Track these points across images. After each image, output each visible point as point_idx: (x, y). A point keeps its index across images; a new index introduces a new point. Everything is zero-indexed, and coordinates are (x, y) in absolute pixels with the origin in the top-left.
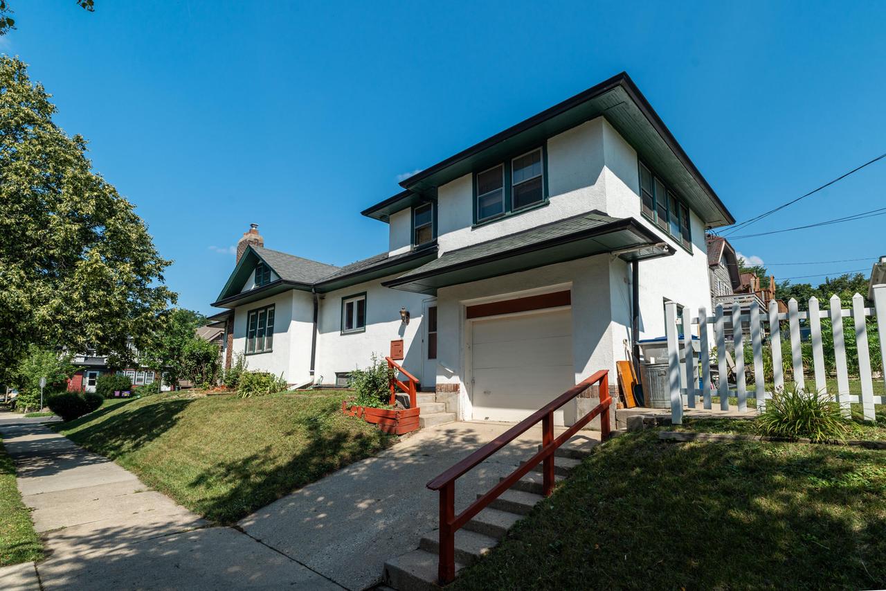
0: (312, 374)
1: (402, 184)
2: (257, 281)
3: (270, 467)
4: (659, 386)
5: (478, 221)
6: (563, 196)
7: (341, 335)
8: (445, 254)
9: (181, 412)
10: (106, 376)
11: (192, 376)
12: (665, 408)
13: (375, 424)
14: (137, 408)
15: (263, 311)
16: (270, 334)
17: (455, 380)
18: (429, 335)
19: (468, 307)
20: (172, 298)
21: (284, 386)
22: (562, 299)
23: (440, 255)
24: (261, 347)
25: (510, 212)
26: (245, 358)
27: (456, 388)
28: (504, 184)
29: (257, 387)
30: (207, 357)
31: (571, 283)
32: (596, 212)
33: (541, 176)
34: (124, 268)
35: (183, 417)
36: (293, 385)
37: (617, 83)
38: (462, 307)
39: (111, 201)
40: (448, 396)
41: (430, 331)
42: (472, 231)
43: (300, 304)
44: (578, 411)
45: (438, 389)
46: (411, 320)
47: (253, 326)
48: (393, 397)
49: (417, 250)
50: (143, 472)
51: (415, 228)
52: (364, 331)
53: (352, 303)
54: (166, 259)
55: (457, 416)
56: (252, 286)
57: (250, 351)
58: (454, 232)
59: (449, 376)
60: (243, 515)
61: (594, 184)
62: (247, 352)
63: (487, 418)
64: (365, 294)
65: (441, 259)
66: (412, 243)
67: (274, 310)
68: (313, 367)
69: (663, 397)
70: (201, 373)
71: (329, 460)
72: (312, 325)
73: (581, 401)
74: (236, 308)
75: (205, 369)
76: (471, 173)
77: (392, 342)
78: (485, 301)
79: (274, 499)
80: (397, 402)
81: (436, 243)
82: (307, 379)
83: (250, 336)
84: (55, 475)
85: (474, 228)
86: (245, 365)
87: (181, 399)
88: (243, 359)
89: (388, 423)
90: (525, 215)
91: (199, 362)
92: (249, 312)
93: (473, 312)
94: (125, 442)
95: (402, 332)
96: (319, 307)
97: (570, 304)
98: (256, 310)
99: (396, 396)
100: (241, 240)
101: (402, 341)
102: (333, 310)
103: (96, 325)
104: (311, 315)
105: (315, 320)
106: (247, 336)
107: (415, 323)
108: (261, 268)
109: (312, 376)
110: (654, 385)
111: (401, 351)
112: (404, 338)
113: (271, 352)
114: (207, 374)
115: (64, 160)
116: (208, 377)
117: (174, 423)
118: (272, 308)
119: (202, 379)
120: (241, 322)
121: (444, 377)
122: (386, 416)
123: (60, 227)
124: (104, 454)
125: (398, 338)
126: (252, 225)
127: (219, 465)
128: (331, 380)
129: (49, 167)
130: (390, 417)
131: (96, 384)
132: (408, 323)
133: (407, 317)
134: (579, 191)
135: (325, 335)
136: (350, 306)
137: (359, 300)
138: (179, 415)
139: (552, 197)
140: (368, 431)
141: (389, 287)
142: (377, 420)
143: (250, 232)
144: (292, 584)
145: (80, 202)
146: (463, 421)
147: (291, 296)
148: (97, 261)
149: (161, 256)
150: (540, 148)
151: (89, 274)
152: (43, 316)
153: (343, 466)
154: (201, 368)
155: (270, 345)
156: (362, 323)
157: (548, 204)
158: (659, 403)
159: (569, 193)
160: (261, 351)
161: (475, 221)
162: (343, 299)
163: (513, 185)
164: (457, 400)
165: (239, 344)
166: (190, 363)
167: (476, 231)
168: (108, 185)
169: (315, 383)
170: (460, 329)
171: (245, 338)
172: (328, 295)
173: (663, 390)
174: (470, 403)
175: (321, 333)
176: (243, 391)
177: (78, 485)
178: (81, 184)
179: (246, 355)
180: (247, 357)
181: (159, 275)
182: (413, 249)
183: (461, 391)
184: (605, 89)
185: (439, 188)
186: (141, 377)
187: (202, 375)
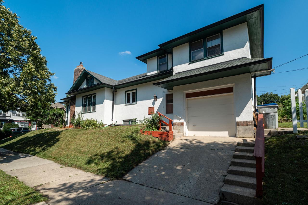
0: (112, 120)
1: (159, 46)
2: (87, 84)
3: (123, 155)
4: (271, 121)
5: (192, 61)
6: (230, 52)
7: (125, 105)
8: (176, 73)
9: (59, 136)
10: (7, 124)
11: (54, 122)
12: (273, 129)
13: (158, 137)
14: (33, 135)
15: (90, 96)
16: (94, 105)
17: (182, 121)
18: (166, 105)
19: (186, 94)
20: (55, 89)
21: (102, 125)
22: (230, 90)
23: (174, 74)
24: (89, 110)
25: (206, 58)
26: (82, 115)
27: (183, 124)
28: (203, 47)
29: (92, 125)
30: (60, 115)
31: (233, 84)
32: (244, 58)
33: (220, 44)
34: (42, 72)
35: (61, 138)
36: (106, 125)
37: (258, 8)
38: (185, 93)
39: (34, 43)
40: (179, 127)
41: (166, 103)
42: (189, 64)
43: (108, 93)
44: (238, 131)
45: (174, 124)
46: (157, 99)
47: (86, 102)
48: (160, 127)
49: (160, 73)
50: (56, 160)
51: (159, 64)
52: (136, 104)
53: (130, 93)
54: (52, 73)
55: (183, 135)
56: (84, 86)
57: (84, 112)
58: (181, 65)
59: (179, 119)
60: (124, 175)
61: (243, 47)
62: (83, 112)
63: (195, 135)
64: (136, 89)
65: (174, 75)
66: (158, 70)
67: (96, 96)
68: (112, 118)
69: (272, 125)
70: (58, 121)
71: (147, 151)
72: (112, 102)
73: (239, 127)
74: (76, 95)
75: (59, 120)
76: (188, 43)
77: (149, 108)
78: (195, 91)
79: (133, 168)
80: (162, 129)
81: (172, 69)
82: (111, 123)
83: (84, 106)
84: (12, 163)
85: (190, 64)
86: (82, 117)
87: (51, 131)
88: (81, 115)
89: (164, 137)
90: (213, 59)
91: (57, 117)
92: (83, 97)
93: (189, 96)
94: (36, 148)
95: (153, 104)
96: (114, 94)
97: (233, 92)
98: (87, 96)
99: (161, 127)
100: (76, 69)
101: (154, 107)
102: (121, 95)
103: (31, 97)
104: (111, 98)
105: (113, 100)
106: (82, 106)
107: (159, 101)
108: (88, 79)
109: (112, 121)
110: (269, 121)
111: (153, 111)
112: (154, 106)
113: (95, 112)
114: (60, 122)
115: (11, 23)
116: (60, 123)
117: (58, 140)
118: (95, 95)
119: (58, 124)
120: (79, 100)
121: (177, 120)
122: (162, 134)
123: (13, 52)
124: (28, 153)
125: (152, 106)
126: (81, 63)
127: (96, 155)
128: (121, 123)
129: (5, 25)
130: (164, 134)
131: (3, 127)
132: (156, 100)
133: (156, 98)
134: (237, 50)
135: (117, 106)
136: (129, 94)
137: (132, 92)
138: (59, 137)
139: (225, 52)
140: (157, 140)
141: (156, 85)
142: (158, 136)
143: (80, 66)
144: (183, 202)
145: (22, 41)
146: (186, 136)
147: (104, 90)
148: (32, 68)
149: (50, 71)
150: (220, 34)
151: (28, 74)
152: (8, 91)
153: (153, 153)
154: (58, 119)
155: (94, 109)
156: (134, 100)
157: (223, 55)
158: (271, 127)
159: (233, 51)
160: (90, 112)
161: (190, 61)
162: (126, 91)
163: (207, 47)
164: (183, 128)
165: (78, 110)
166: (53, 117)
167: (191, 65)
168: (33, 36)
169: (113, 124)
170: (184, 102)
171: (81, 107)
172: (118, 90)
173: (272, 123)
174: (187, 129)
175: (116, 105)
176: (86, 127)
177: (28, 166)
178: (22, 34)
179: (82, 113)
180: (83, 114)
181: (49, 79)
182: (158, 72)
183: (184, 125)
184: (254, 10)
185: (173, 48)
186: (23, 124)
187: (58, 122)
